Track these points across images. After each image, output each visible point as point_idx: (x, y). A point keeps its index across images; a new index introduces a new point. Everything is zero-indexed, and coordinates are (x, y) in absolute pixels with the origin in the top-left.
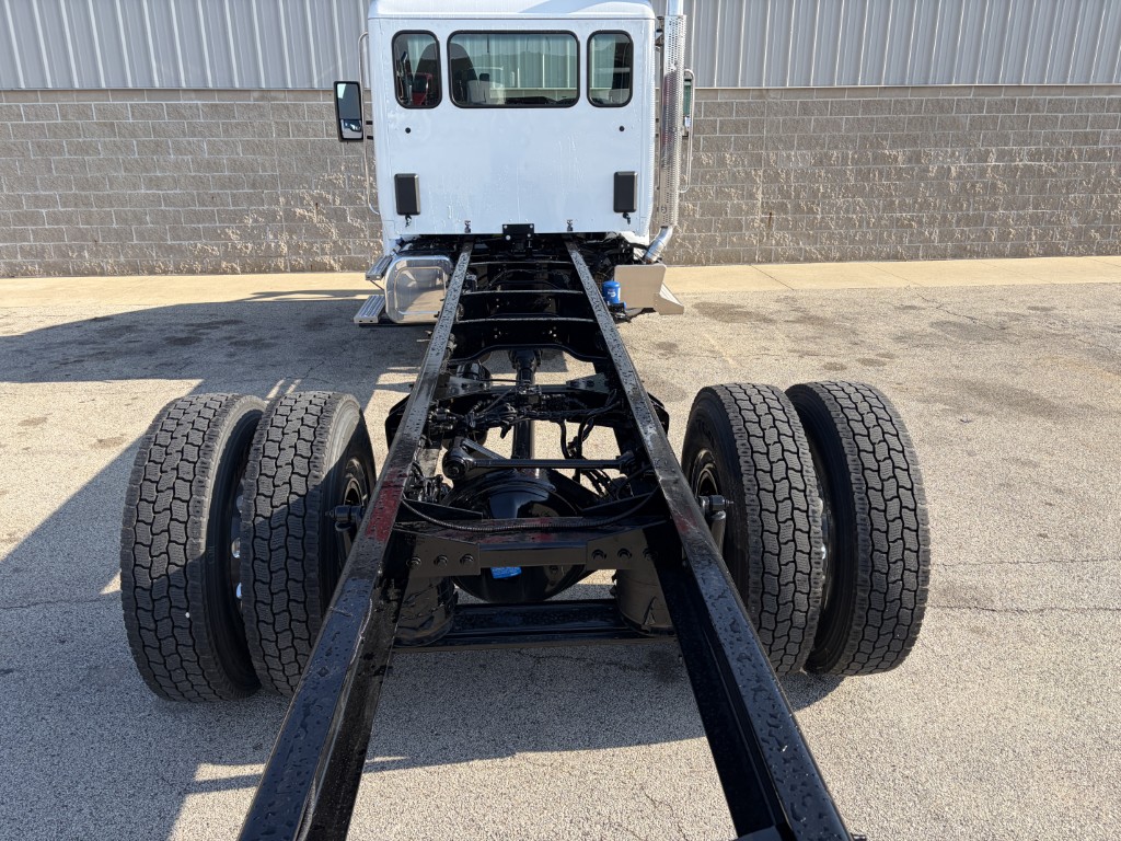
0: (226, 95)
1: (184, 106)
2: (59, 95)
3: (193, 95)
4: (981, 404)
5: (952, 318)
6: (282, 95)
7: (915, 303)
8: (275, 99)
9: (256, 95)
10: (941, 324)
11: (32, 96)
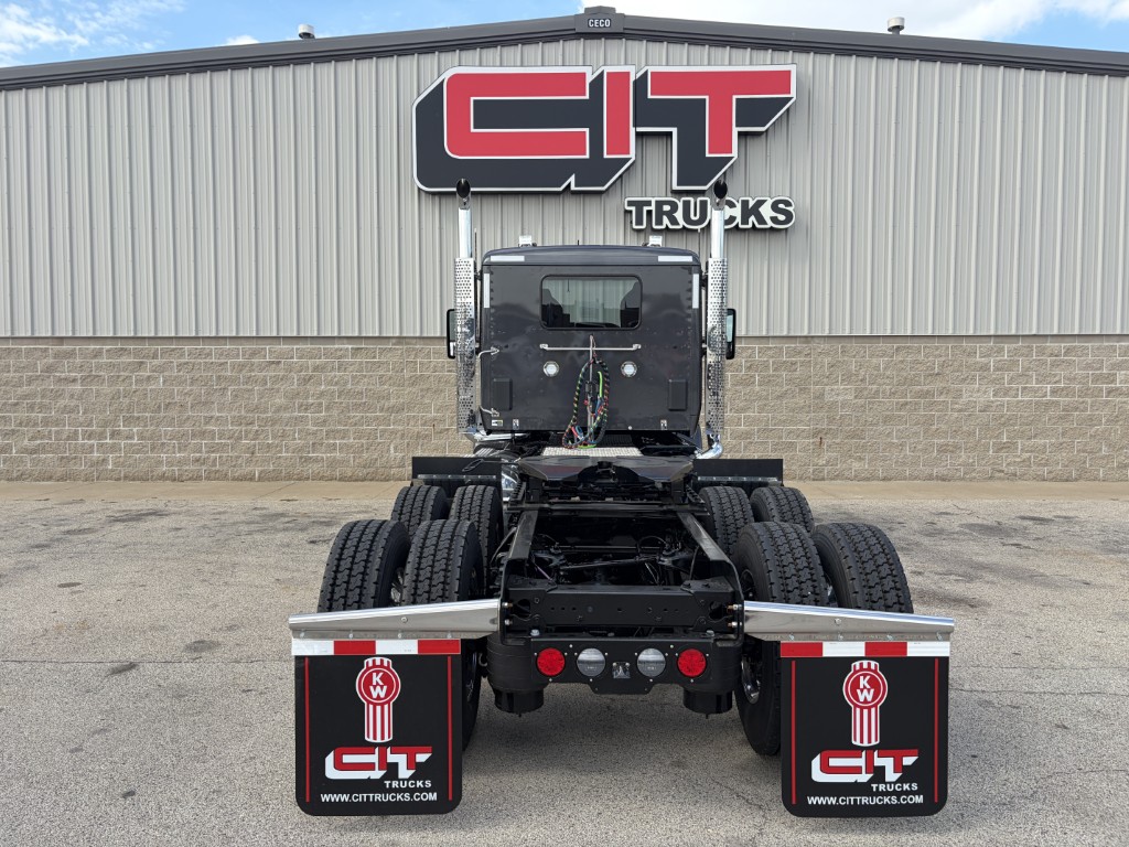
0: (371, 341)
1: (336, 350)
2: (243, 341)
3: (345, 341)
4: (990, 577)
5: (980, 521)
6: (414, 341)
7: (948, 510)
8: (407, 344)
9: (394, 341)
10: (971, 526)
11: (223, 342)
